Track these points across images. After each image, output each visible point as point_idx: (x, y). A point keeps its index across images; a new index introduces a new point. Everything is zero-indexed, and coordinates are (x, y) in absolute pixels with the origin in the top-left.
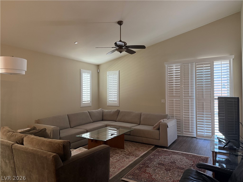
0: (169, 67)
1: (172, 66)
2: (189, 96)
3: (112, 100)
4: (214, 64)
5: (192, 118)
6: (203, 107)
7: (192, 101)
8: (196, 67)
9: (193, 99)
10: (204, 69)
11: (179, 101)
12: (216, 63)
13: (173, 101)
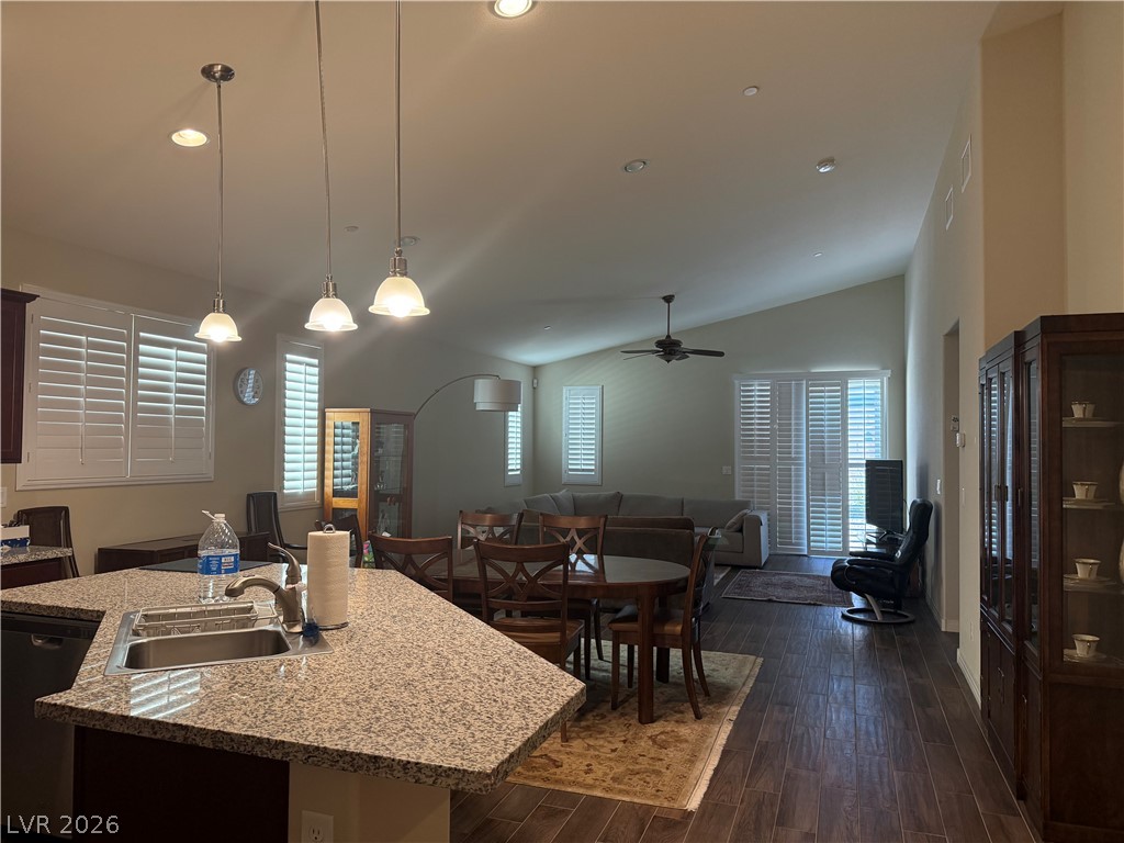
1: (752, 385)
2: (790, 458)
3: (579, 467)
4: (849, 386)
5: (797, 510)
6: (824, 485)
7: (797, 470)
8: (808, 391)
9: (801, 464)
10: (826, 397)
11: (768, 469)
12: (852, 384)
13: (752, 469)
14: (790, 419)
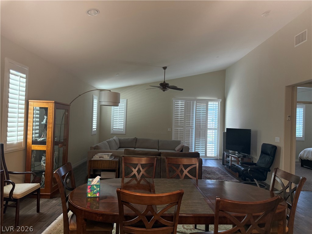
0: (176, 102)
1: (179, 102)
2: (190, 126)
3: (117, 128)
6: (200, 135)
8: (196, 105)
9: (193, 128)
10: (202, 107)
11: (183, 130)
12: (210, 103)
13: (178, 129)
14: (190, 113)
